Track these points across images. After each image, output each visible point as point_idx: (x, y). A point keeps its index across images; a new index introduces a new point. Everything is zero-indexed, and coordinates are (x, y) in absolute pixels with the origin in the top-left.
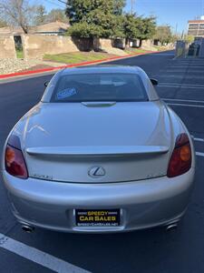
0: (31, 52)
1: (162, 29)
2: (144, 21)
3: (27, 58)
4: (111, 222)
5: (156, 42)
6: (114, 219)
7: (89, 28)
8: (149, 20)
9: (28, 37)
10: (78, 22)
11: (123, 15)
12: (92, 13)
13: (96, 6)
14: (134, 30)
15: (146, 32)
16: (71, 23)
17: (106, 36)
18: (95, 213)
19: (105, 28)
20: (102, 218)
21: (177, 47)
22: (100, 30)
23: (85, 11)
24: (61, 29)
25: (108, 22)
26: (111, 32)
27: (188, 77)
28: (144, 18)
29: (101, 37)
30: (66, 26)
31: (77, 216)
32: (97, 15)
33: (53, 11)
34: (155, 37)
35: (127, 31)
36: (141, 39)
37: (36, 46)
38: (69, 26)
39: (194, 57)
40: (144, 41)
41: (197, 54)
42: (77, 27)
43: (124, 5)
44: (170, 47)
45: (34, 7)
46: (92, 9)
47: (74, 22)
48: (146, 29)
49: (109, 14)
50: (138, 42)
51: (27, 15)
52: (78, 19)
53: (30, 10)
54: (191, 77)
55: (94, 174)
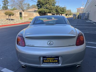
0: (25, 17)
1: (68, 11)
2: (62, 8)
3: (23, 19)
4: (56, 62)
5: (66, 15)
6: (57, 61)
7: (44, 10)
8: (64, 8)
9: (24, 13)
10: (41, 8)
11: (55, 6)
12: (45, 5)
13: (47, 3)
14: (59, 11)
15: (63, 12)
16: (38, 9)
17: (50, 13)
18: (50, 59)
19: (50, 10)
20: (52, 61)
21: (73, 16)
22: (48, 11)
23: (43, 5)
24: (35, 10)
25: (50, 8)
26: (52, 11)
27: (78, 24)
28: (62, 7)
29: (48, 13)
30: (37, 10)
31: (43, 60)
32: (47, 6)
33: (32, 5)
34: (66, 13)
35: (57, 11)
36: (61, 14)
37: (26, 15)
38: (37, 9)
39: (79, 19)
40: (62, 14)
41: (81, 18)
42: (40, 10)
43: (56, 3)
44: (71, 16)
45: (26, 4)
46: (45, 4)
47: (39, 8)
48: (63, 11)
49: (51, 6)
50: (60, 15)
51: (24, 6)
52: (41, 7)
53: (25, 4)
54: (79, 24)
55: (49, 44)
